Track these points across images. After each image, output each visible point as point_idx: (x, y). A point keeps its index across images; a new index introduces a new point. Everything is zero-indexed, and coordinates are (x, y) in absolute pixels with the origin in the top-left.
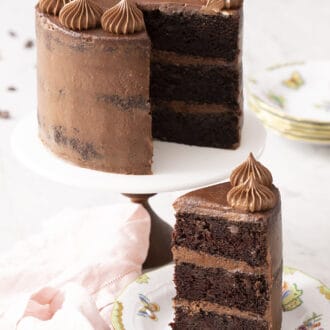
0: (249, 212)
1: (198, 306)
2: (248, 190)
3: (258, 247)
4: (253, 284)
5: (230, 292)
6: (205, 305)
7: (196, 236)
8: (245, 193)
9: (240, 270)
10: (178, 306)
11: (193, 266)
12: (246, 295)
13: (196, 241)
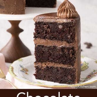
0: (67, 18)
1: (45, 64)
2: (66, 9)
3: (71, 34)
4: (69, 51)
5: (59, 57)
6: (48, 64)
7: (44, 32)
8: (65, 10)
9: (63, 45)
10: (37, 65)
11: (43, 46)
12: (66, 57)
13: (44, 35)
